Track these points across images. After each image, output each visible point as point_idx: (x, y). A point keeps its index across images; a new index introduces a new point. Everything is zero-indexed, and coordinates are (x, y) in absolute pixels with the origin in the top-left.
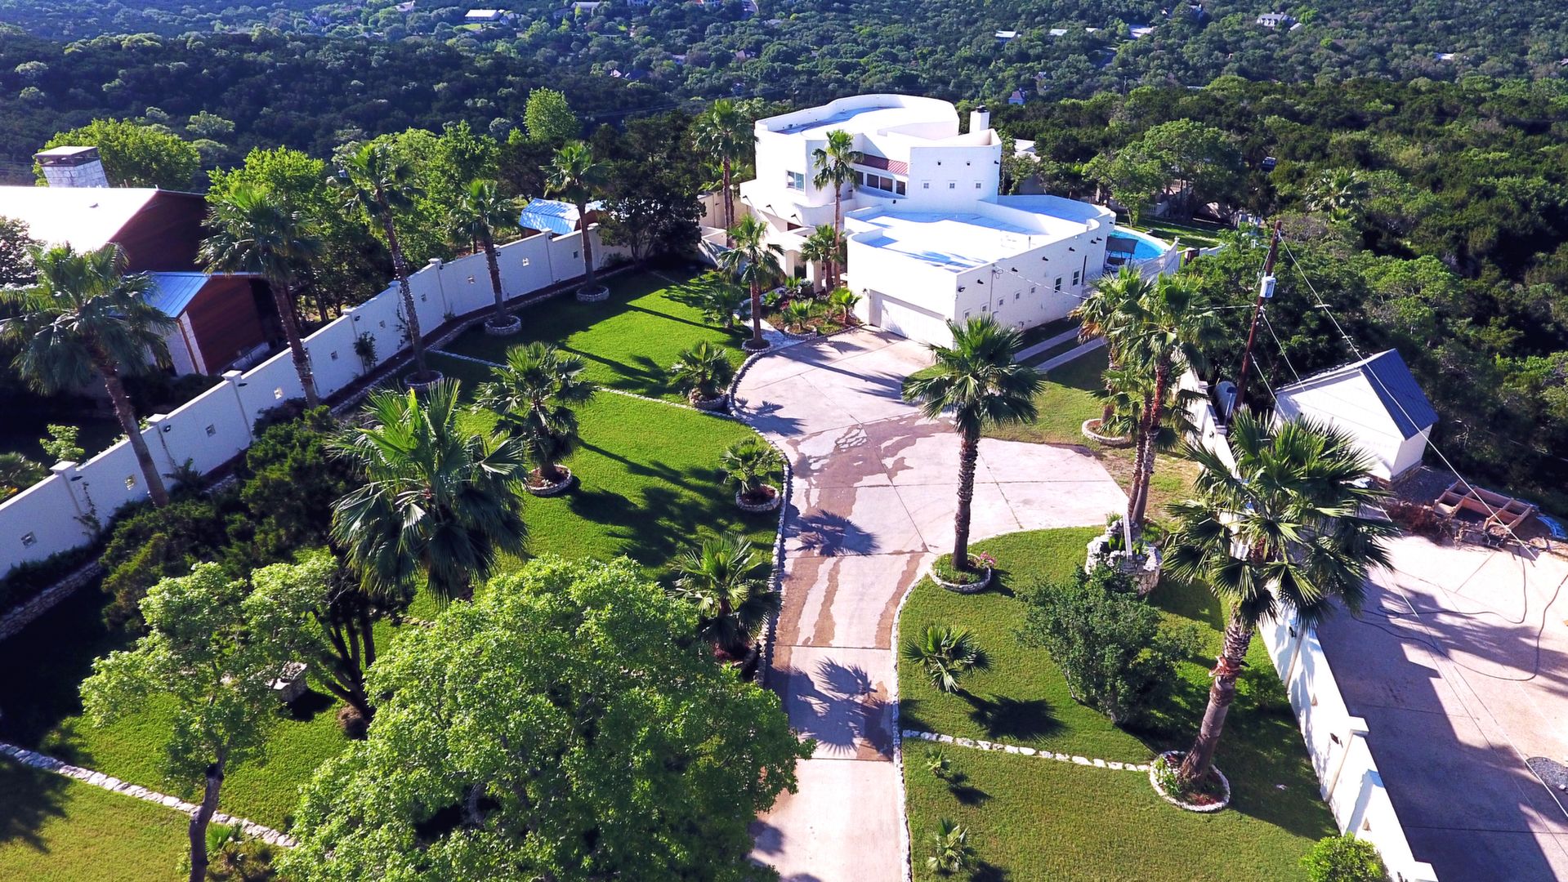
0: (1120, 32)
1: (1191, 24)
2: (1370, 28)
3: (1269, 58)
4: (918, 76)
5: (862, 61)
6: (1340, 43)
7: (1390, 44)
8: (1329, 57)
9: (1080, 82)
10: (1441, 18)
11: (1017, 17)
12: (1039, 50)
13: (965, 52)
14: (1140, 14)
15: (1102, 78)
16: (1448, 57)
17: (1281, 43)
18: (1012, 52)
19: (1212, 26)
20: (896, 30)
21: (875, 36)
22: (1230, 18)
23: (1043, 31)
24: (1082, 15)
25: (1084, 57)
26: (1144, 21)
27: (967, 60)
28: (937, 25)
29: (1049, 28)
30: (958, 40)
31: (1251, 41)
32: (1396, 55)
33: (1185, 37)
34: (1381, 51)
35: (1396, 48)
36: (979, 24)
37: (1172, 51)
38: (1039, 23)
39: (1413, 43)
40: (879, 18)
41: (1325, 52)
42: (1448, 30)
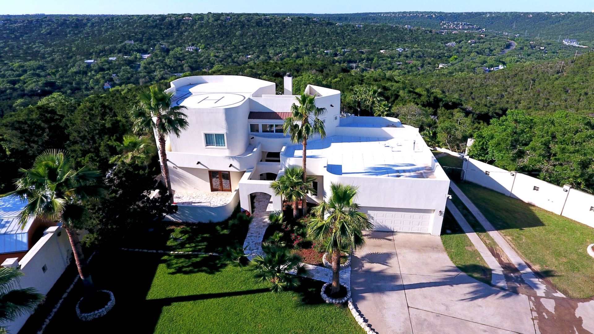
0: (138, 57)
1: (164, 52)
2: (223, 50)
3: (196, 62)
4: (54, 82)
5: (22, 78)
6: (217, 54)
7: (231, 54)
8: (215, 60)
9: (132, 76)
10: (242, 45)
11: (91, 54)
12: (107, 66)
13: (74, 70)
14: (143, 50)
15: (141, 74)
16: (249, 56)
17: (198, 56)
18: (96, 68)
19: (171, 53)
20: (33, 63)
21: (23, 66)
22: (176, 49)
23: (106, 59)
24: (120, 52)
25: (128, 67)
26: (145, 52)
27: (76, 73)
28: (53, 60)
29: (108, 57)
30: (67, 65)
31: (187, 57)
32: (235, 57)
33: (164, 57)
34: (230, 56)
35: (234, 55)
36: (74, 58)
37: (162, 62)
38: (103, 56)
39: (238, 53)
40: (20, 59)
41: (213, 58)
42: (245, 48)
